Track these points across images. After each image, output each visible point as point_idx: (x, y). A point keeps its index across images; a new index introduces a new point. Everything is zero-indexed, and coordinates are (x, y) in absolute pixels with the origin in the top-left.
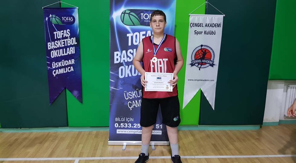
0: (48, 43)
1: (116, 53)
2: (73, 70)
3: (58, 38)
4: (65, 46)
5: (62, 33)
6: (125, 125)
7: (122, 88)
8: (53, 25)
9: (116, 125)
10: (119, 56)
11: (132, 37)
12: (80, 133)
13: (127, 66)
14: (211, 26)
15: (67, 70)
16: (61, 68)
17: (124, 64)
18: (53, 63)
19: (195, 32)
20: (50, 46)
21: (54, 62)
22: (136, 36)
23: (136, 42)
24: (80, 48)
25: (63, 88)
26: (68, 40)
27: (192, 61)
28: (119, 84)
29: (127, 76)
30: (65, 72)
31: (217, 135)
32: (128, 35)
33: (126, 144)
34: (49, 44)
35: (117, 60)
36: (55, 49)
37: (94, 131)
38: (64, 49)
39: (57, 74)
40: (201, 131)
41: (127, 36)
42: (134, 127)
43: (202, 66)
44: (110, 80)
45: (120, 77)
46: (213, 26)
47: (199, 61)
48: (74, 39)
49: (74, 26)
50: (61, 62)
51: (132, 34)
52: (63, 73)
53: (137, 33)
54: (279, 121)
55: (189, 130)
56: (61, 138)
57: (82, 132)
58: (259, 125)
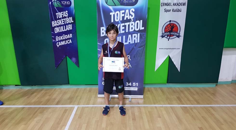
0: (52, 22)
1: (102, 28)
2: (71, 42)
3: (59, 17)
4: (64, 23)
5: (62, 13)
8: (55, 7)
10: (104, 31)
11: (114, 15)
12: (77, 90)
14: (178, 4)
15: (67, 42)
16: (62, 41)
18: (56, 37)
19: (165, 10)
20: (54, 24)
22: (117, 14)
23: (117, 19)
24: (75, 25)
25: (65, 56)
26: (67, 19)
27: (163, 33)
30: (65, 44)
31: (181, 91)
32: (111, 14)
35: (103, 33)
36: (58, 26)
37: (88, 87)
38: (64, 26)
39: (60, 45)
40: (169, 88)
44: (98, 49)
46: (180, 5)
47: (168, 33)
48: (71, 18)
49: (71, 8)
50: (62, 36)
51: (114, 13)
53: (118, 12)
54: (231, 80)
55: (159, 87)
56: (64, 92)
57: (79, 88)
58: (215, 84)
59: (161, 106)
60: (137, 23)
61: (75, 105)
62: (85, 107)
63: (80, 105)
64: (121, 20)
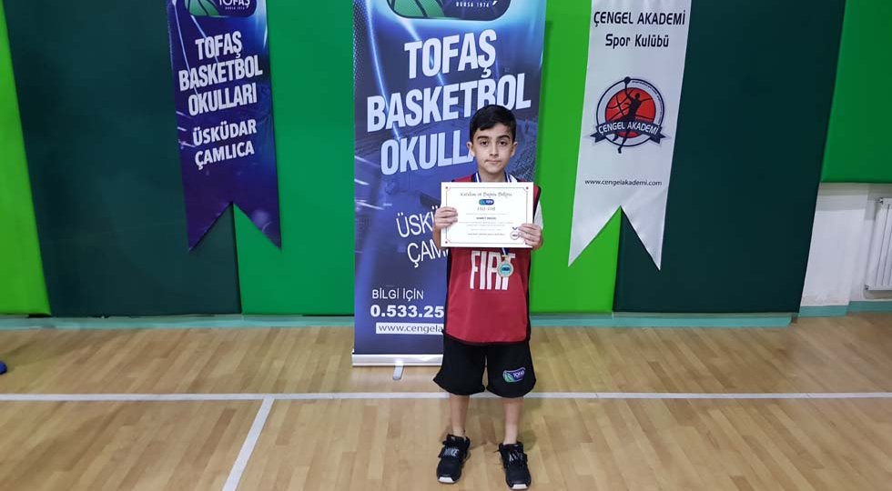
0: (181, 73)
1: (371, 101)
2: (253, 152)
3: (209, 56)
4: (228, 79)
5: (220, 41)
6: (398, 311)
7: (390, 205)
8: (193, 17)
9: (375, 310)
10: (382, 111)
11: (419, 53)
12: (274, 332)
13: (406, 140)
14: (657, 19)
15: (236, 149)
16: (218, 144)
17: (396, 133)
18: (195, 129)
19: (608, 40)
20: (186, 80)
21: (199, 128)
22: (432, 48)
23: (431, 67)
24: (270, 88)
25: (227, 205)
26: (237, 62)
27: (599, 126)
28: (383, 192)
29: (403, 169)
30: (229, 157)
31: (664, 341)
32: (408, 46)
33: (402, 365)
34: (184, 76)
35: (376, 121)
36: (201, 90)
37: (316, 326)
38: (227, 90)
39: (208, 162)
40: (618, 330)
41: (406, 49)
42: (427, 315)
43: (628, 140)
44: (356, 180)
45: (386, 171)
46: (662, 21)
47: (620, 126)
48: (254, 60)
49: (254, 22)
50: (217, 128)
51: (418, 44)
52: (223, 158)
53: (435, 42)
54: (847, 304)
55: (585, 327)
56: (222, 344)
57: (279, 328)
58: (790, 314)
59: (592, 395)
60: (507, 84)
61: (262, 392)
62: (305, 401)
63: (282, 392)
64: (446, 70)
